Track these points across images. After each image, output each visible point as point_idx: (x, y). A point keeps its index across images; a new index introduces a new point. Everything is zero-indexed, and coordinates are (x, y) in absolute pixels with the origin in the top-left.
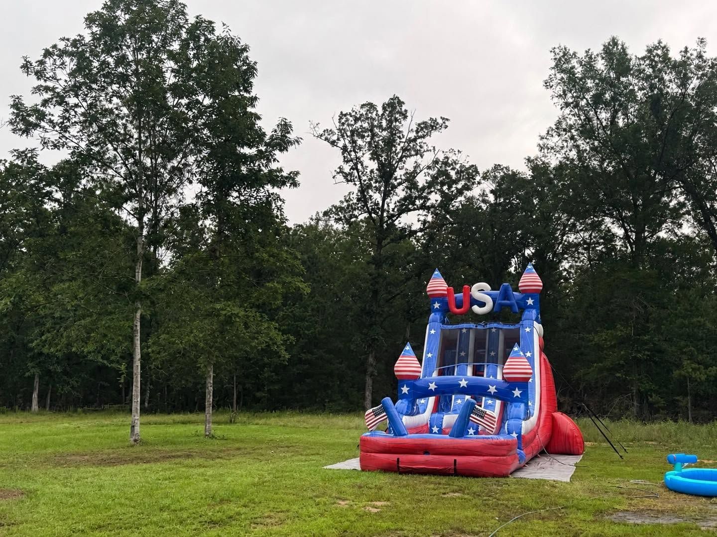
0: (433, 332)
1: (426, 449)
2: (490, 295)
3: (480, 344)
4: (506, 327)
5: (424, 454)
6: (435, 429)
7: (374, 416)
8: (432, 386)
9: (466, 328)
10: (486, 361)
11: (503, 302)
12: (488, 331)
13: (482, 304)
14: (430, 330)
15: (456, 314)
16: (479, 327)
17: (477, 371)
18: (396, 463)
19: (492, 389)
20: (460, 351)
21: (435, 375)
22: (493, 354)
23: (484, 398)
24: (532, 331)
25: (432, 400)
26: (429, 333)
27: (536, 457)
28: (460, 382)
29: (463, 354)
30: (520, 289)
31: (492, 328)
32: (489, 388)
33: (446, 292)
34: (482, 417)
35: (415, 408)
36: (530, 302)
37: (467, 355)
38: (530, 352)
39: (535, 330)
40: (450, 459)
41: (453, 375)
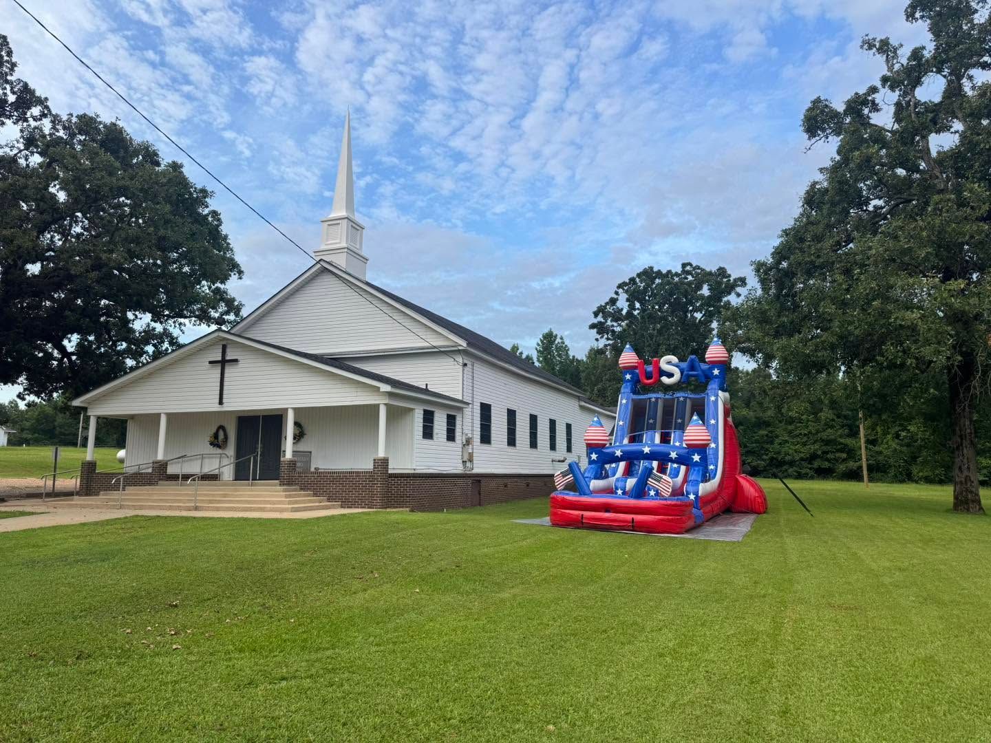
0: (624, 401)
1: (607, 508)
2: (677, 366)
3: (668, 411)
4: (692, 396)
5: (605, 511)
6: (620, 492)
7: (562, 477)
8: (618, 453)
9: (655, 398)
10: (673, 428)
11: (691, 373)
12: (676, 399)
13: (670, 375)
14: (622, 399)
15: (647, 384)
16: (667, 397)
17: (665, 439)
18: (580, 518)
19: (673, 455)
20: (649, 419)
21: (626, 441)
22: (679, 421)
23: (670, 463)
24: (717, 400)
25: (622, 465)
26: (621, 401)
27: (718, 515)
28: (643, 449)
29: (651, 421)
30: (706, 360)
32: (671, 454)
33: (636, 365)
34: (659, 481)
35: (603, 472)
36: (716, 372)
37: (655, 423)
38: (714, 420)
39: (719, 399)
40: (629, 517)
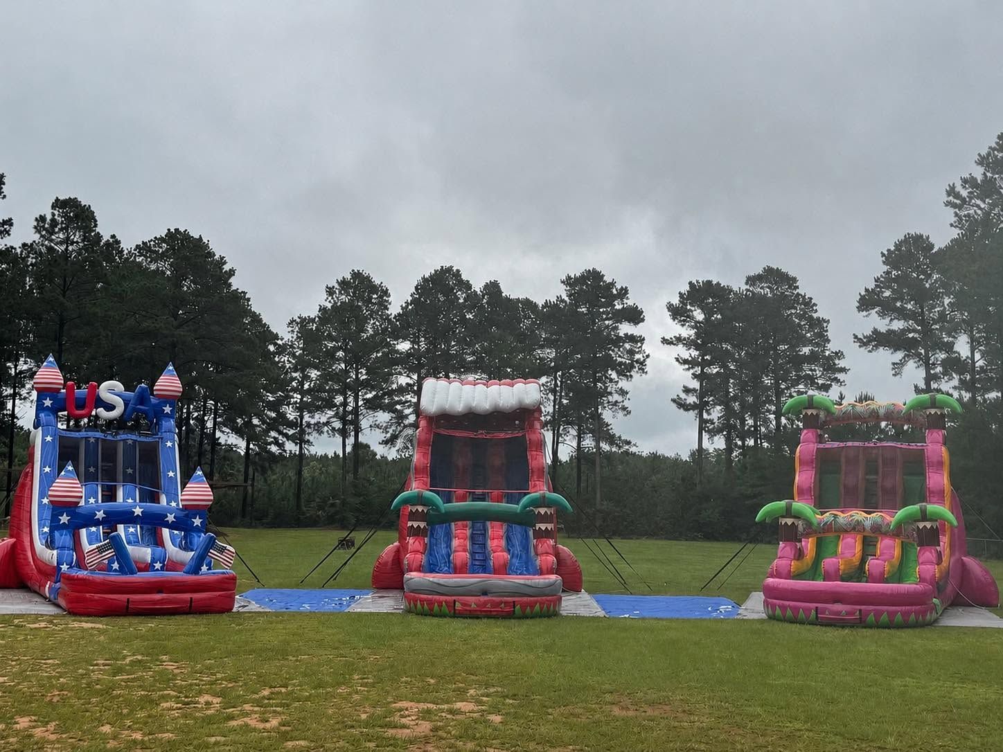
1: (161, 588)
2: (121, 396)
20: (88, 466)
24: (174, 446)
29: (92, 469)
30: (155, 393)
40: (186, 596)
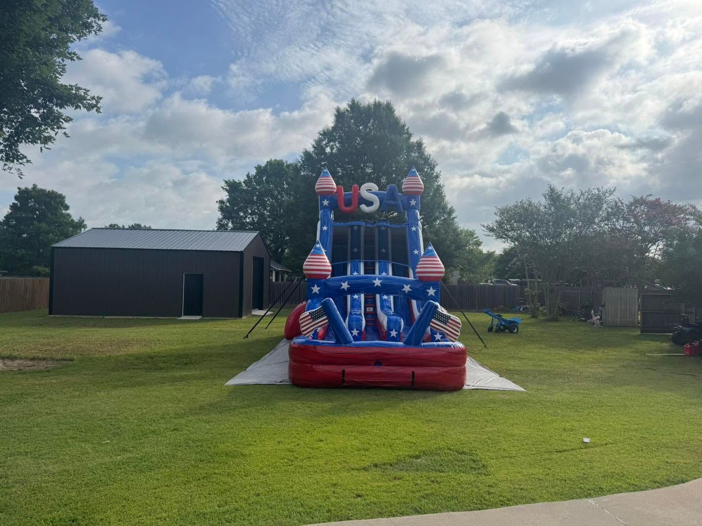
0: (325, 228)
3: (368, 240)
5: (375, 365)
7: (311, 320)
8: (345, 286)
9: (357, 226)
11: (390, 202)
12: (377, 229)
13: (370, 203)
14: (322, 226)
15: (346, 212)
16: (368, 225)
18: (341, 375)
19: (407, 288)
26: (321, 229)
28: (374, 281)
31: (382, 226)
32: (404, 287)
33: (335, 190)
34: (445, 323)
36: (413, 203)
38: (417, 250)
39: (420, 229)
41: (346, 274)
